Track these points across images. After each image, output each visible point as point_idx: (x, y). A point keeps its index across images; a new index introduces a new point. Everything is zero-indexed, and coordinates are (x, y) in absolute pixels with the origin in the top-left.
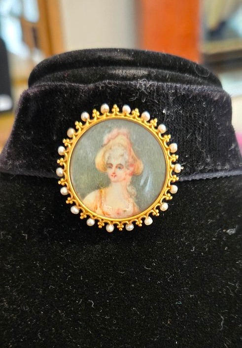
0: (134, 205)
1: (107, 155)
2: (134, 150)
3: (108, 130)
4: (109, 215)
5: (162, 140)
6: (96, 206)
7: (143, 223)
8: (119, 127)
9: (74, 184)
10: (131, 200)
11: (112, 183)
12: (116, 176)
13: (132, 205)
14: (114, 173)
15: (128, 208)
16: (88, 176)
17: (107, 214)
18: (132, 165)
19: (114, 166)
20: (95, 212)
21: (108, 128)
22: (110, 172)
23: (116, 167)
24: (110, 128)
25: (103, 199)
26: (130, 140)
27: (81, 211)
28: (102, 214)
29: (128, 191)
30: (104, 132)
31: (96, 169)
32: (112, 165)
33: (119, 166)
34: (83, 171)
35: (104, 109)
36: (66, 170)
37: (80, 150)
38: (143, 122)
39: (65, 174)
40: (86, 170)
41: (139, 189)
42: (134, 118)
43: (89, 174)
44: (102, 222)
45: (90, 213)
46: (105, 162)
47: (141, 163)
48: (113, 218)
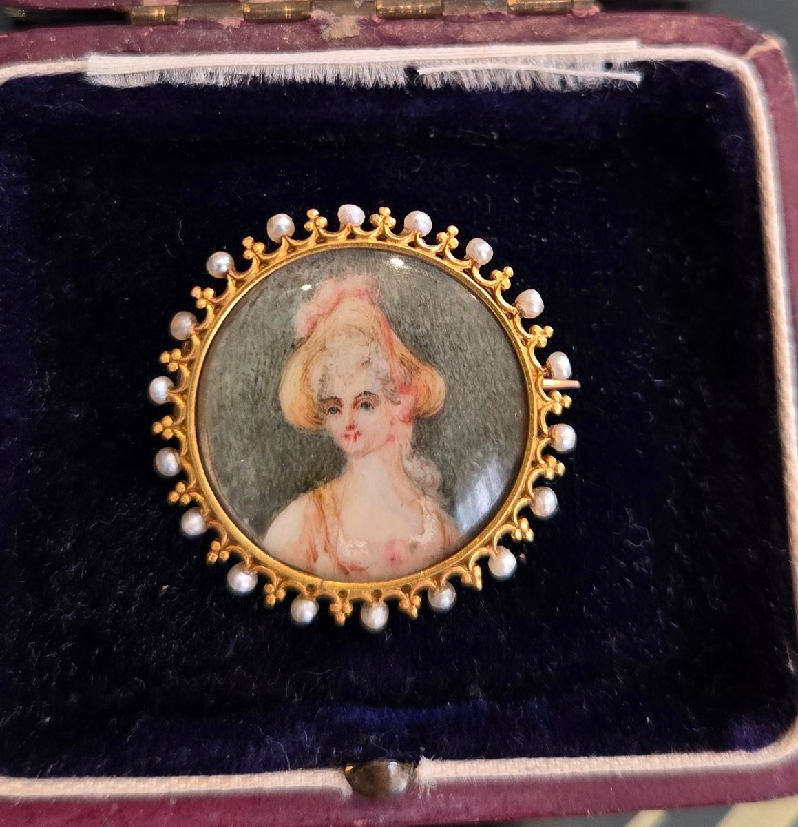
0: (439, 517)
1: (316, 373)
2: (402, 339)
4: (361, 570)
5: (484, 287)
6: (313, 547)
7: (487, 575)
8: (340, 273)
9: (224, 492)
10: (428, 503)
11: (352, 461)
12: (358, 434)
13: (435, 520)
14: (351, 427)
15: (422, 533)
16: (264, 452)
17: (353, 568)
18: (405, 388)
19: (347, 401)
20: (309, 572)
22: (336, 425)
23: (355, 404)
25: (330, 519)
26: (382, 307)
27: (263, 579)
28: (337, 571)
29: (410, 477)
31: (289, 427)
32: (338, 401)
33: (364, 399)
34: (246, 441)
35: (279, 228)
36: (188, 453)
37: (221, 374)
38: (413, 244)
39: (187, 466)
40: (254, 435)
41: (445, 461)
42: (382, 237)
43: (268, 449)
44: (343, 602)
45: (297, 579)
46: (315, 395)
47: (436, 373)
48: (379, 580)
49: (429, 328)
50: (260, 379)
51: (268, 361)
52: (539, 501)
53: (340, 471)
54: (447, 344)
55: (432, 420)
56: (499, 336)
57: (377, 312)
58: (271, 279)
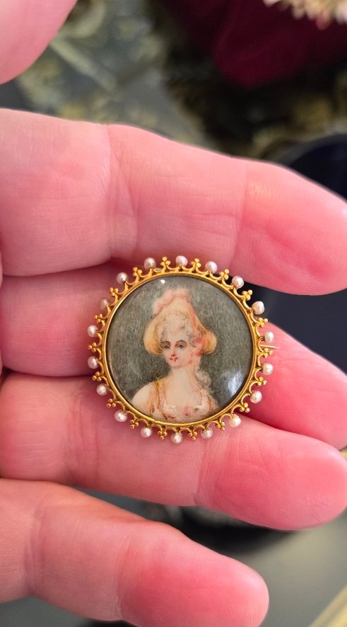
0: (209, 398)
1: (160, 330)
2: (200, 319)
3: (158, 293)
4: (173, 418)
5: (238, 298)
6: (152, 406)
9: (116, 378)
10: (205, 392)
11: (173, 370)
12: (177, 358)
13: (207, 400)
14: (174, 355)
15: (201, 405)
16: (135, 362)
17: (169, 417)
18: (199, 340)
19: (173, 344)
20: (150, 416)
21: (158, 291)
22: (167, 354)
23: (176, 345)
24: (161, 289)
25: (161, 395)
26: (192, 304)
27: (130, 417)
28: (162, 417)
29: (197, 380)
30: (152, 297)
31: (147, 352)
32: (169, 343)
33: (180, 343)
35: (149, 264)
36: (102, 359)
37: (119, 327)
38: (208, 276)
39: (101, 364)
40: (131, 355)
41: (213, 374)
42: (194, 272)
43: (137, 360)
44: (163, 431)
45: (144, 418)
46: (159, 340)
47: (213, 335)
48: (180, 423)
49: (212, 315)
50: (136, 330)
51: (140, 323)
52: (254, 395)
54: (219, 322)
55: (209, 355)
56: (243, 321)
57: (190, 305)
58: (144, 286)
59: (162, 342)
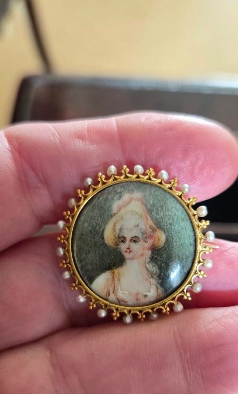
0: (157, 287)
1: (118, 227)
2: (152, 219)
3: (118, 196)
4: (125, 302)
5: (185, 203)
6: (108, 291)
8: (132, 191)
9: (79, 266)
10: (153, 281)
12: (131, 251)
13: (155, 288)
14: (128, 249)
15: (150, 292)
17: (122, 301)
18: (151, 237)
19: (128, 239)
20: (106, 300)
21: (118, 193)
22: (123, 247)
23: (131, 240)
24: (120, 193)
25: (116, 281)
26: (146, 206)
27: (89, 299)
28: (116, 301)
29: (148, 270)
30: (112, 199)
31: (106, 245)
32: (125, 238)
33: (134, 239)
34: (90, 248)
35: (111, 171)
36: (68, 249)
37: (84, 223)
38: (161, 183)
39: (67, 254)
40: (93, 247)
41: (161, 266)
42: (149, 179)
43: (97, 251)
44: (116, 313)
45: (101, 301)
46: (117, 235)
47: (163, 233)
48: (131, 306)
49: (162, 215)
50: (97, 226)
51: (101, 220)
52: (195, 286)
53: (122, 264)
54: (168, 222)
55: (159, 250)
56: (189, 222)
57: (144, 208)
58: (106, 190)
59: (119, 237)
